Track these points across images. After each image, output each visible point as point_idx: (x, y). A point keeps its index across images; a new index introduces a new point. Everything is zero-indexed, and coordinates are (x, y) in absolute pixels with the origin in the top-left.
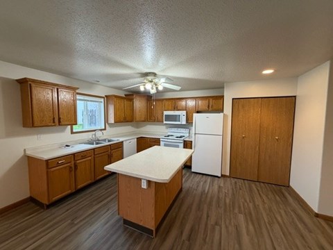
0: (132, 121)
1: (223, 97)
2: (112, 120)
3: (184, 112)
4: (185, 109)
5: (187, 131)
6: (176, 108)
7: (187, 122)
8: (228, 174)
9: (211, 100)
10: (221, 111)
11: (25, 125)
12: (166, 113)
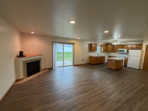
0: (107, 51)
1: (142, 44)
2: (102, 51)
3: (126, 49)
4: (127, 48)
5: (127, 55)
6: (123, 48)
7: (127, 52)
8: (142, 69)
9: (138, 45)
10: (141, 49)
11: (90, 51)
12: (119, 49)
